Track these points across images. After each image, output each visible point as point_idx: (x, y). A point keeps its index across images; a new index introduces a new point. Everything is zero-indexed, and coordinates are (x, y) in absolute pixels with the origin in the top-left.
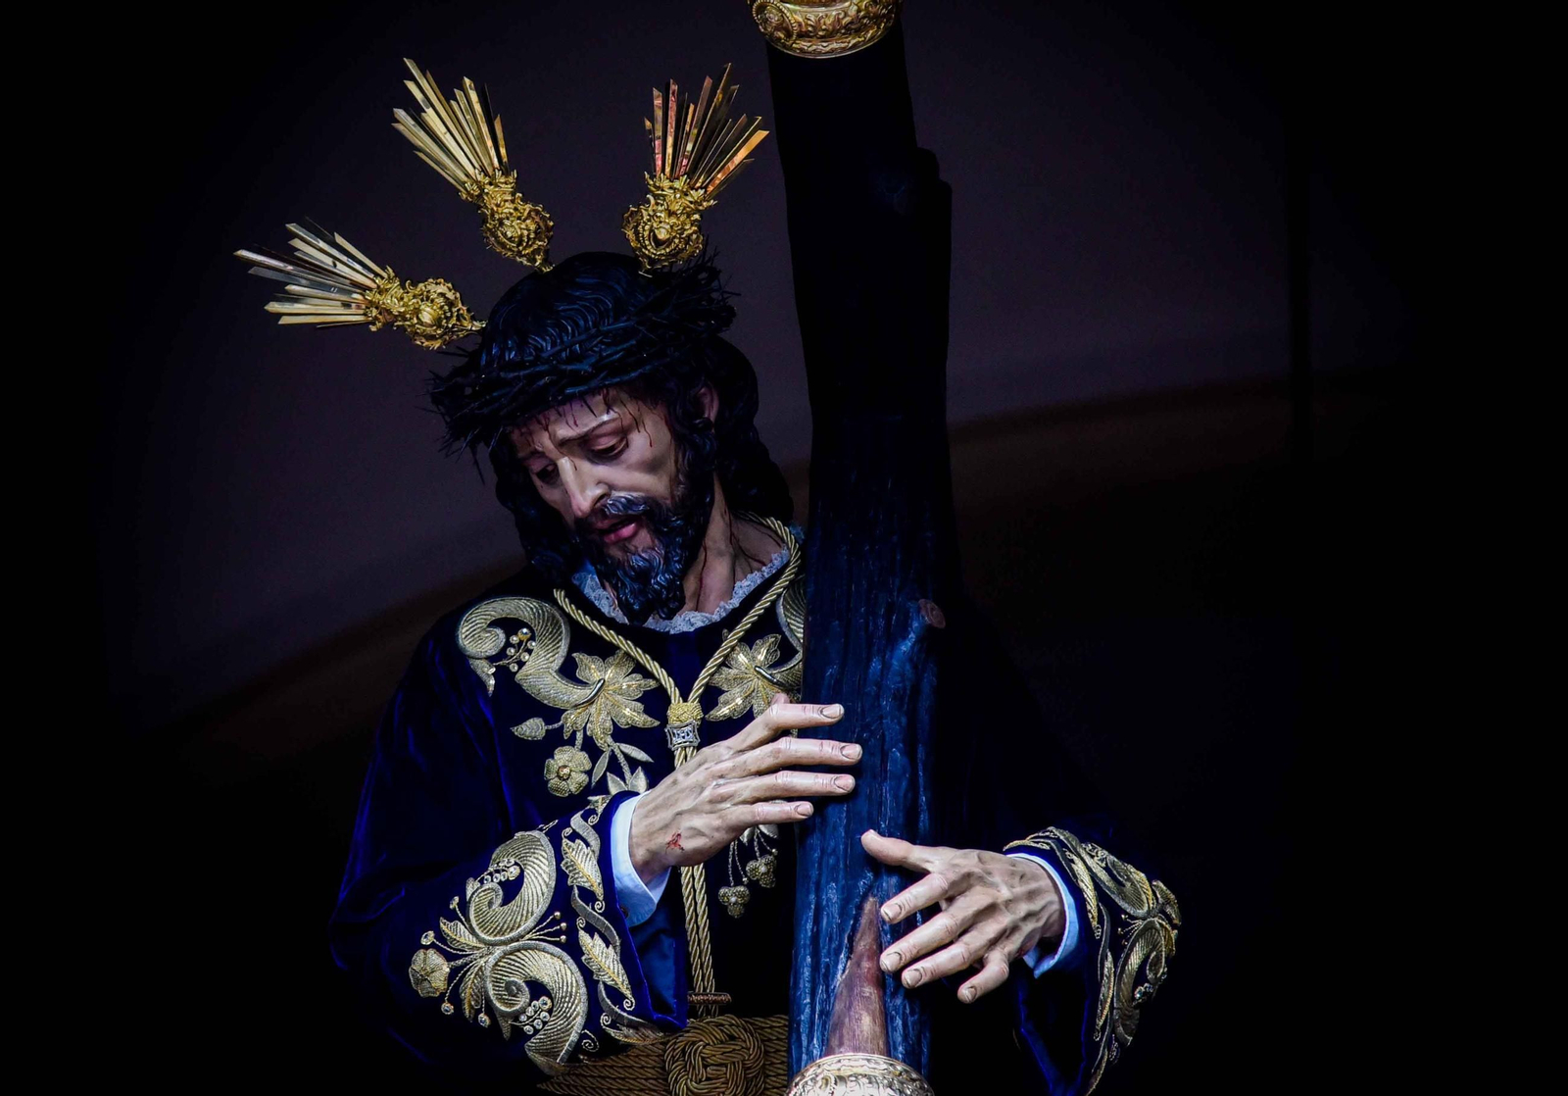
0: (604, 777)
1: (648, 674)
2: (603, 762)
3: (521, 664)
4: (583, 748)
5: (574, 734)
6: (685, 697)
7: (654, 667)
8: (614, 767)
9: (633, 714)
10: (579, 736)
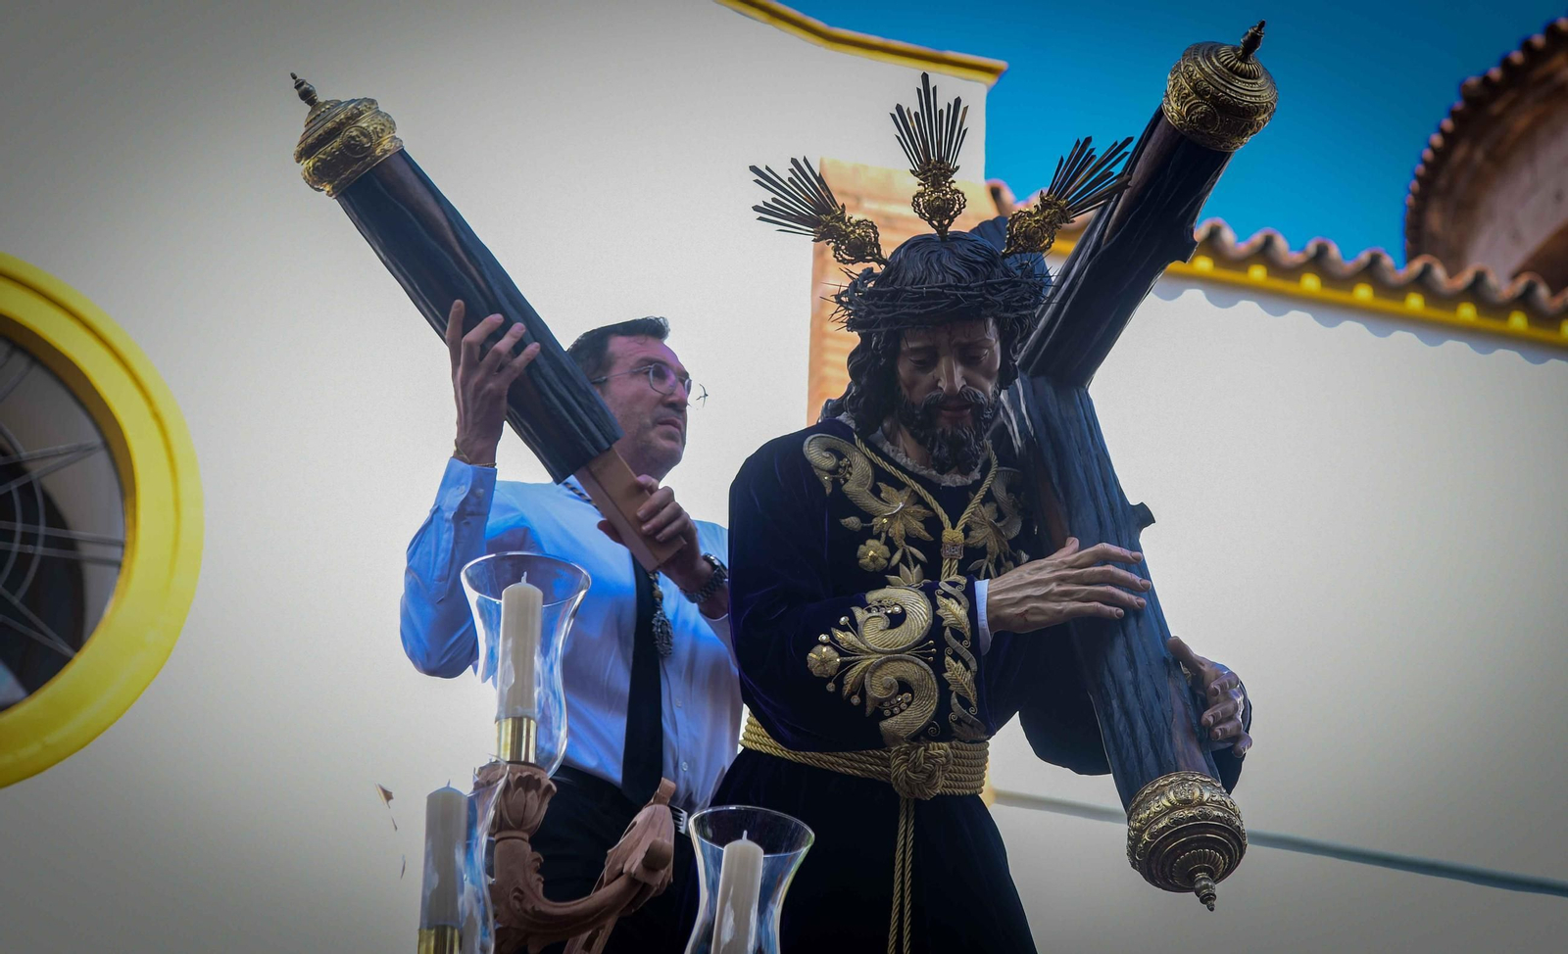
0: (898, 565)
1: (927, 506)
2: (897, 557)
3: (846, 481)
4: (885, 544)
5: (880, 534)
6: (954, 527)
7: (935, 505)
8: (904, 560)
9: (918, 528)
10: (883, 535)
